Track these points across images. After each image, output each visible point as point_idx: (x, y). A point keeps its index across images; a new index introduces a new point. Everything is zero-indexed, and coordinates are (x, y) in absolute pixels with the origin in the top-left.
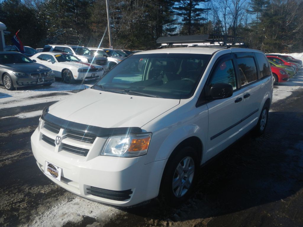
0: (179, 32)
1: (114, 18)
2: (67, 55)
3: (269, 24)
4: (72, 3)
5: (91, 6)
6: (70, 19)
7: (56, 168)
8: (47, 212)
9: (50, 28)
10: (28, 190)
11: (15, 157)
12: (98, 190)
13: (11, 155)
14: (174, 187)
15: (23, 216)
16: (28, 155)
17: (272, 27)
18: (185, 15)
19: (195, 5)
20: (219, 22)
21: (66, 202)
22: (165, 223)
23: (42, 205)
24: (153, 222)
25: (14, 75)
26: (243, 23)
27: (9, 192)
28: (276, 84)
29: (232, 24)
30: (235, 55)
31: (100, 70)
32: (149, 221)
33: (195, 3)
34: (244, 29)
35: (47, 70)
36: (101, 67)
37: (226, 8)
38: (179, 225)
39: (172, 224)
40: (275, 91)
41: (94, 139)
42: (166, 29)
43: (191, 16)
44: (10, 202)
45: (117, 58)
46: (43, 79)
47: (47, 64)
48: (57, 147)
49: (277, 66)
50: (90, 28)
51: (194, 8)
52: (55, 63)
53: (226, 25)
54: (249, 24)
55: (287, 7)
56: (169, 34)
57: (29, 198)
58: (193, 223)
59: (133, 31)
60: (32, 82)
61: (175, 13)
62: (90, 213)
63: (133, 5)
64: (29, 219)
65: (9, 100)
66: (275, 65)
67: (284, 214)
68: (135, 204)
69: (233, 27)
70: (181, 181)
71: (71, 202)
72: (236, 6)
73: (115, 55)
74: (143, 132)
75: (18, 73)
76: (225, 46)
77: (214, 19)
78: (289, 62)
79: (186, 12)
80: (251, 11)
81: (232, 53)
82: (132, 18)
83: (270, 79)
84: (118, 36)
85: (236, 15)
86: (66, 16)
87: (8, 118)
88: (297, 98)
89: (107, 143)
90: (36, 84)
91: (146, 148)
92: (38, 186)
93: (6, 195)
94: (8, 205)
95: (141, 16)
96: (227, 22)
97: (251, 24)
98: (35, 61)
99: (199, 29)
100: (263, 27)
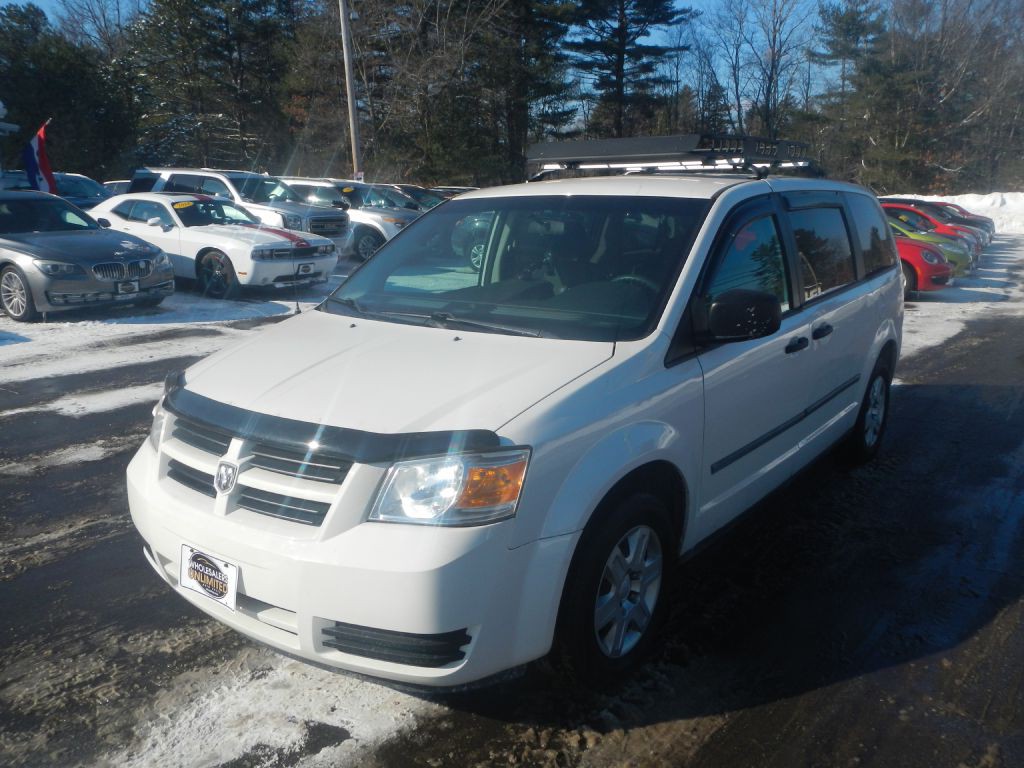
0: (582, 126)
1: (364, 78)
2: (211, 201)
3: (884, 97)
4: (221, 28)
5: (289, 38)
6: (218, 81)
7: (221, 565)
8: (186, 713)
9: (148, 113)
10: (119, 642)
11: (62, 539)
12: (360, 633)
13: (49, 533)
14: (599, 624)
15: (111, 725)
16: (106, 534)
17: (891, 107)
18: (602, 66)
19: (638, 34)
20: (716, 92)
21: (247, 680)
22: (573, 740)
23: (169, 691)
24: (535, 737)
25: (36, 269)
26: (797, 95)
27: (55, 652)
28: (912, 296)
29: (762, 98)
30: (783, 200)
31: (326, 252)
32: (523, 735)
33: (637, 29)
34: (800, 112)
35: (147, 253)
36: (329, 240)
37: (739, 45)
38: (618, 743)
39: (598, 742)
40: (908, 317)
41: (345, 471)
42: (541, 115)
43: (623, 70)
44: (63, 683)
45: (381, 212)
46: (136, 284)
47: (147, 231)
48: (222, 498)
49: (912, 236)
50: (284, 111)
51: (634, 44)
52: (174, 229)
53: (742, 103)
54: (817, 97)
55: (941, 41)
56: (551, 133)
57: (123, 669)
58: (662, 736)
59: (429, 122)
60: (97, 294)
61: (570, 61)
62: (328, 714)
63: (431, 36)
64: (128, 736)
65: (24, 355)
66: (907, 233)
67: (951, 706)
68: (477, 678)
69: (762, 107)
70: (621, 605)
71: (263, 680)
72: (771, 37)
73: (373, 203)
74: (503, 444)
75: (49, 264)
76: (750, 172)
77: (700, 80)
78: (949, 225)
79: (605, 58)
80: (824, 56)
81: (773, 194)
82: (426, 77)
83: (893, 277)
84: (381, 140)
85: (774, 66)
86: (202, 72)
87: (27, 413)
88: (982, 341)
89: (388, 482)
90: (113, 299)
91: (512, 497)
92: (149, 631)
93: (46, 663)
94: (55, 692)
95: (456, 71)
96: (744, 94)
97: (822, 97)
98: (105, 223)
99: (650, 115)
100: (862, 108)
